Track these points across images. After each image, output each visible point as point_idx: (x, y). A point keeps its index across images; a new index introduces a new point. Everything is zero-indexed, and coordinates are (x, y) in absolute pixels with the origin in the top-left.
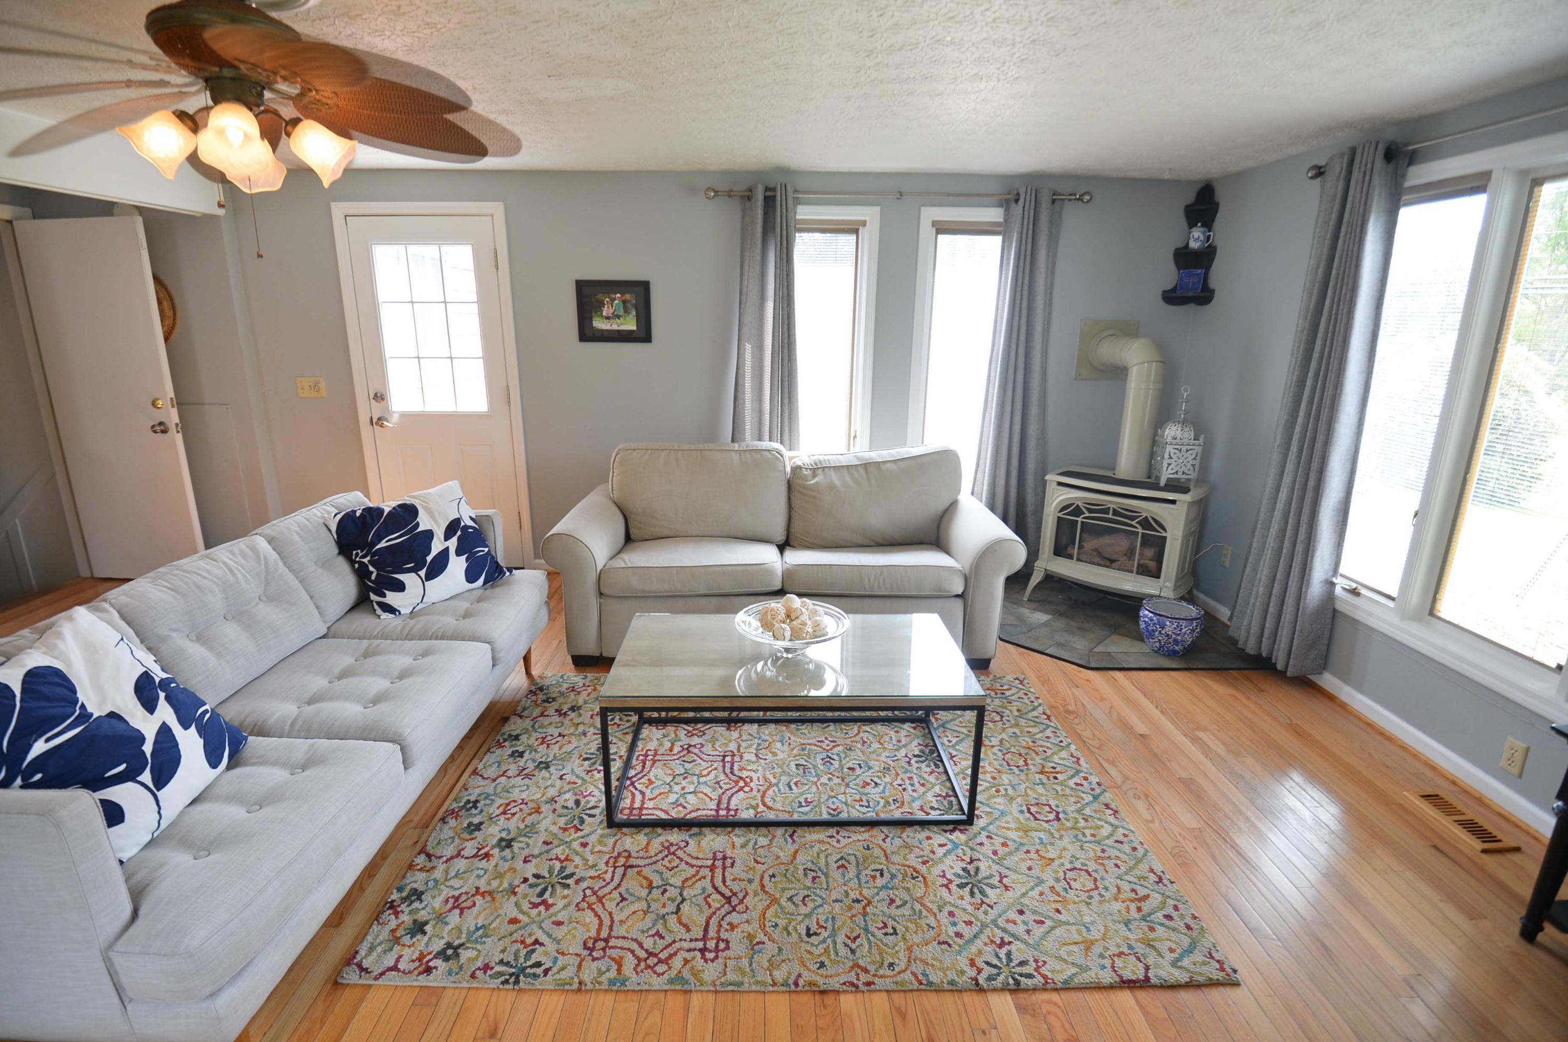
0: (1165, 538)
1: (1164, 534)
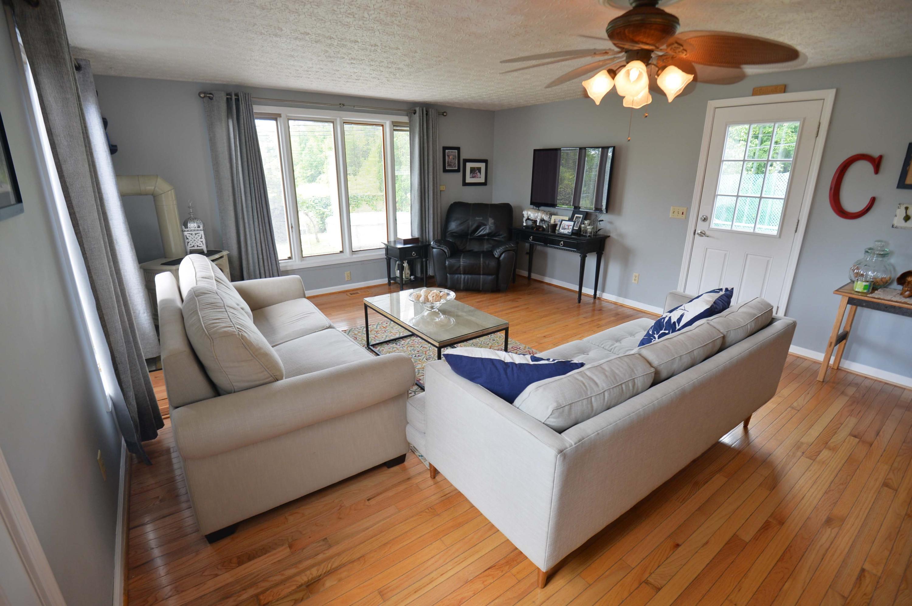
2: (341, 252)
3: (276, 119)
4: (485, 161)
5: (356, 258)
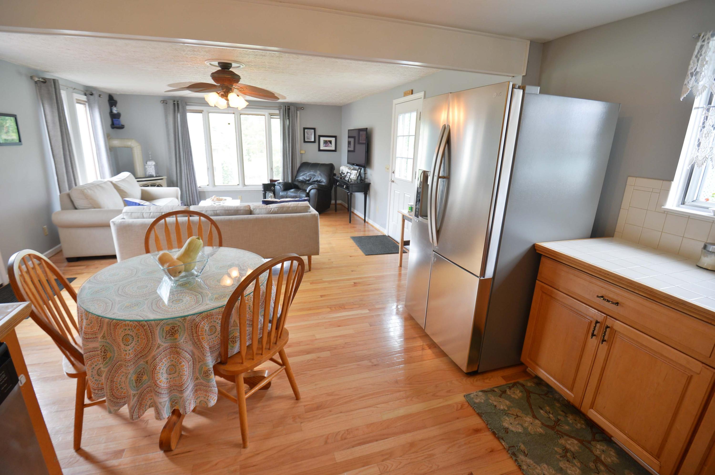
2: (238, 185)
3: (201, 113)
4: (335, 137)
5: (245, 188)
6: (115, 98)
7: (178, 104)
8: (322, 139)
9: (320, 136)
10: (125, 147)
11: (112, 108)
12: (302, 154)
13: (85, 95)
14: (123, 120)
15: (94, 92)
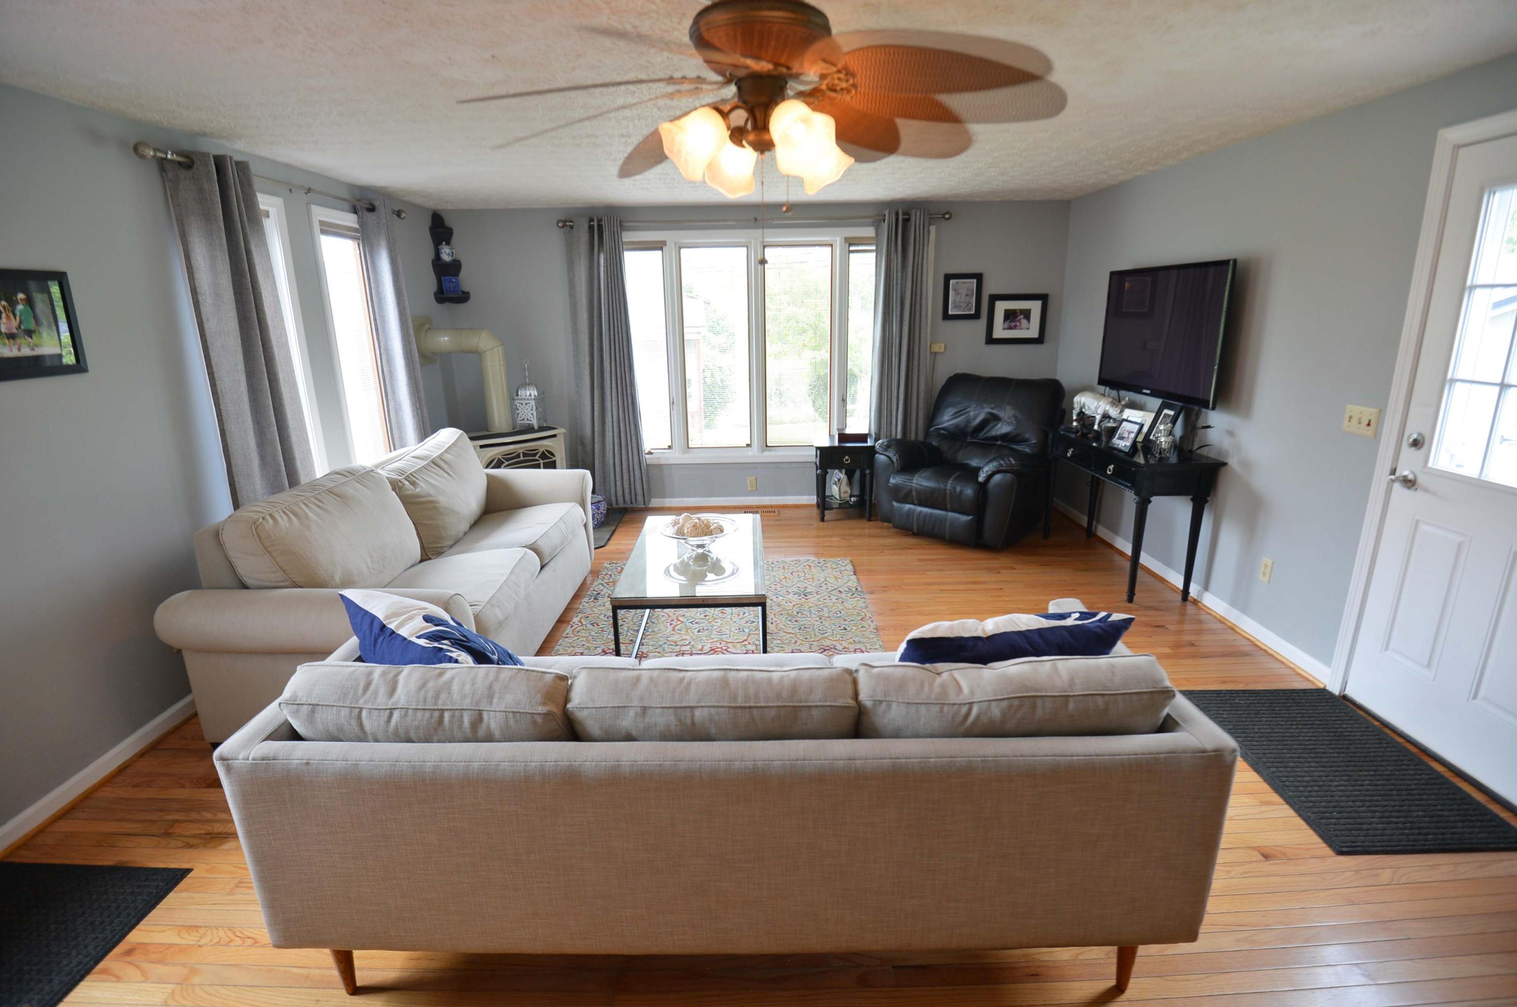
0: (555, 461)
1: (554, 459)
2: (748, 445)
3: (661, 249)
4: (1043, 298)
5: (768, 457)
6: (449, 221)
7: (600, 227)
8: (1001, 307)
9: (994, 298)
10: (463, 352)
11: (440, 247)
12: (936, 353)
13: (355, 211)
14: (467, 279)
15: (376, 203)
